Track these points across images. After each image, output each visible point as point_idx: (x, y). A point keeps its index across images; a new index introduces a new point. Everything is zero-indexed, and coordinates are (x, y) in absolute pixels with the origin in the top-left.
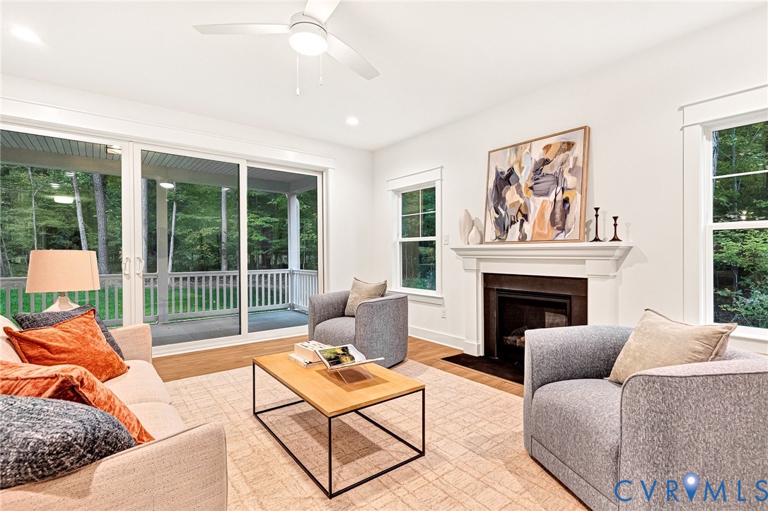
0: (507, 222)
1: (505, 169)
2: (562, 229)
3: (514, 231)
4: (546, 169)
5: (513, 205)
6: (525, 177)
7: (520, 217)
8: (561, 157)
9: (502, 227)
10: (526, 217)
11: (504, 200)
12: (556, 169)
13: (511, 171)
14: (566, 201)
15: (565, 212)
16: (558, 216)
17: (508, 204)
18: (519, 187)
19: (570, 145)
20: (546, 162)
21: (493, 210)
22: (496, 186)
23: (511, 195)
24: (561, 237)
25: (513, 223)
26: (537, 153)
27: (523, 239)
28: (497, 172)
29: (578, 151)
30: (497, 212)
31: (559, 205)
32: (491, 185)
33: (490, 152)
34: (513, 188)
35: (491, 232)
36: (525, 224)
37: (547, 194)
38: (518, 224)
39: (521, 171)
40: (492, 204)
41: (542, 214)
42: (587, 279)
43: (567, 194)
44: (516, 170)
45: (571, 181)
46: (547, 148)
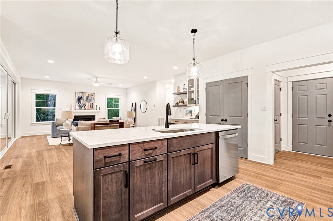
0: (81, 106)
1: (80, 96)
2: (92, 108)
3: (83, 108)
4: (89, 98)
5: (83, 103)
6: (85, 98)
7: (84, 105)
8: (91, 97)
9: (80, 107)
10: (85, 105)
11: (80, 102)
12: (90, 99)
13: (81, 97)
14: (93, 104)
15: (93, 106)
16: (91, 106)
17: (81, 103)
18: (83, 100)
19: (93, 95)
20: (89, 97)
21: (78, 104)
22: (78, 99)
23: (82, 101)
24: (92, 109)
25: (83, 106)
26: (87, 95)
27: (85, 109)
28: (78, 97)
29: (94, 96)
30: (79, 104)
31: (92, 104)
32: (77, 98)
33: (76, 92)
34: (82, 100)
35: (78, 108)
36: (85, 107)
37: (89, 102)
38: (84, 107)
39: (84, 97)
40: (77, 102)
41: (88, 105)
42: (94, 116)
43: (93, 103)
44: (83, 97)
45: (93, 101)
46: (89, 95)
